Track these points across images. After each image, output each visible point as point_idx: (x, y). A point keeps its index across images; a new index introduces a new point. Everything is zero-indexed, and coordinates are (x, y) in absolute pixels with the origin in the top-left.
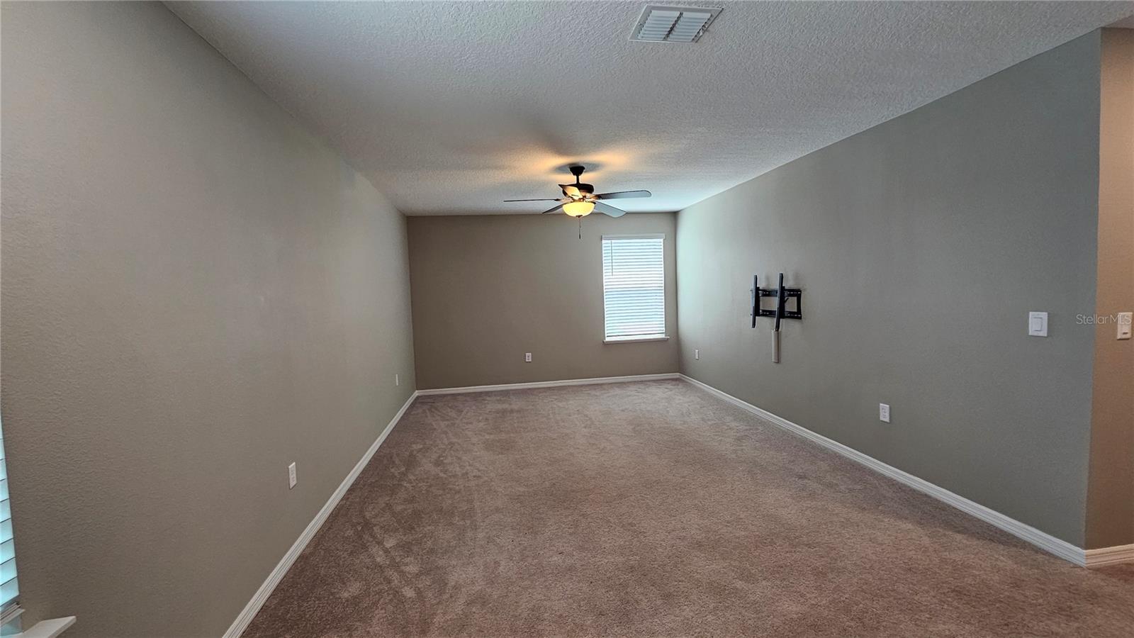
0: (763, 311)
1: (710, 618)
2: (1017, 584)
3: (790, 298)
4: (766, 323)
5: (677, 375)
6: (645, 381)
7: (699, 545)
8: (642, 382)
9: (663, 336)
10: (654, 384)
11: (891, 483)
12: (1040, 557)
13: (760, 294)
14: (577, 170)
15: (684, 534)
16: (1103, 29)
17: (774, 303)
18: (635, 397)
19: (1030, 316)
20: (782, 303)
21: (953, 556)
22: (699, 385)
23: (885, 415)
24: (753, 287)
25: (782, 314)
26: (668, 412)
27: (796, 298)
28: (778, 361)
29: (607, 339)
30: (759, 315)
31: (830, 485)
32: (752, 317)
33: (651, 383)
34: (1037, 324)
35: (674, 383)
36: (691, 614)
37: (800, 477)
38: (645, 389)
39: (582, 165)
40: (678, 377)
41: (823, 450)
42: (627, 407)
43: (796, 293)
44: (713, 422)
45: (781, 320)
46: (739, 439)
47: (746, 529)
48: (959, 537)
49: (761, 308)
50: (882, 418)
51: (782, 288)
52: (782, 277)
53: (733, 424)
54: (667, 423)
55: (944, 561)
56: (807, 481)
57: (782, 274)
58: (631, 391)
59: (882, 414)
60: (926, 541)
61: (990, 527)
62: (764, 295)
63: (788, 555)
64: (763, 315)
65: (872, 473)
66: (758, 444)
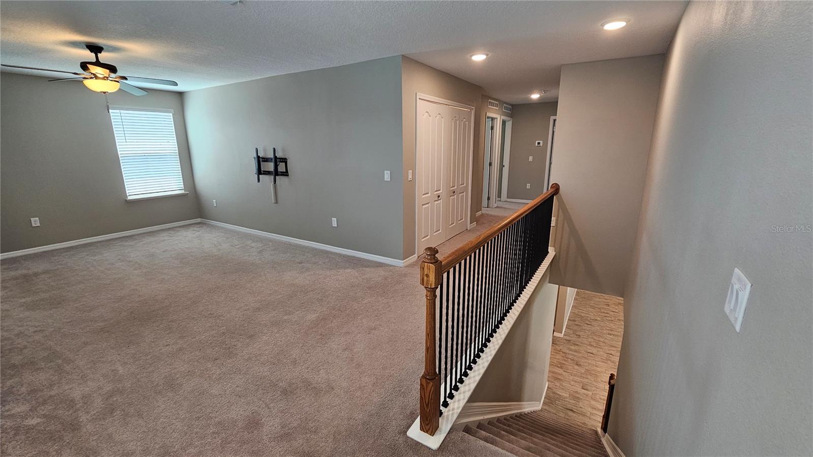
0: (264, 171)
1: (277, 335)
2: (386, 279)
3: (281, 163)
4: (267, 180)
5: (199, 220)
6: (174, 228)
7: (259, 309)
8: (169, 229)
9: (183, 192)
10: (181, 229)
11: (340, 255)
12: (391, 268)
13: (260, 160)
14: (96, 49)
15: (248, 307)
16: (402, 55)
17: (270, 166)
18: (170, 241)
19: (385, 173)
20: (276, 166)
21: (366, 276)
22: (219, 225)
23: (335, 224)
24: (255, 156)
25: (276, 173)
26: (203, 246)
27: (284, 164)
28: (276, 202)
29: (130, 198)
30: (261, 174)
31: (315, 263)
32: (257, 175)
33: (177, 229)
34: (387, 176)
35: (199, 226)
36: (267, 338)
37: (300, 263)
38: (174, 233)
39: (102, 46)
40: (200, 221)
41: (307, 248)
42: (167, 248)
43: (284, 160)
44: (239, 246)
45: (260, 176)
46: (260, 252)
47: (281, 294)
48: (367, 269)
49: (262, 169)
50: (333, 225)
51: (275, 157)
52: (274, 150)
53: (253, 245)
54: (206, 253)
55: (363, 279)
56: (303, 264)
57: (275, 148)
58: (164, 237)
59: (333, 223)
60: (357, 274)
61: (376, 262)
62: (263, 161)
63: (305, 298)
64: (264, 174)
65: (331, 253)
66: (272, 252)
